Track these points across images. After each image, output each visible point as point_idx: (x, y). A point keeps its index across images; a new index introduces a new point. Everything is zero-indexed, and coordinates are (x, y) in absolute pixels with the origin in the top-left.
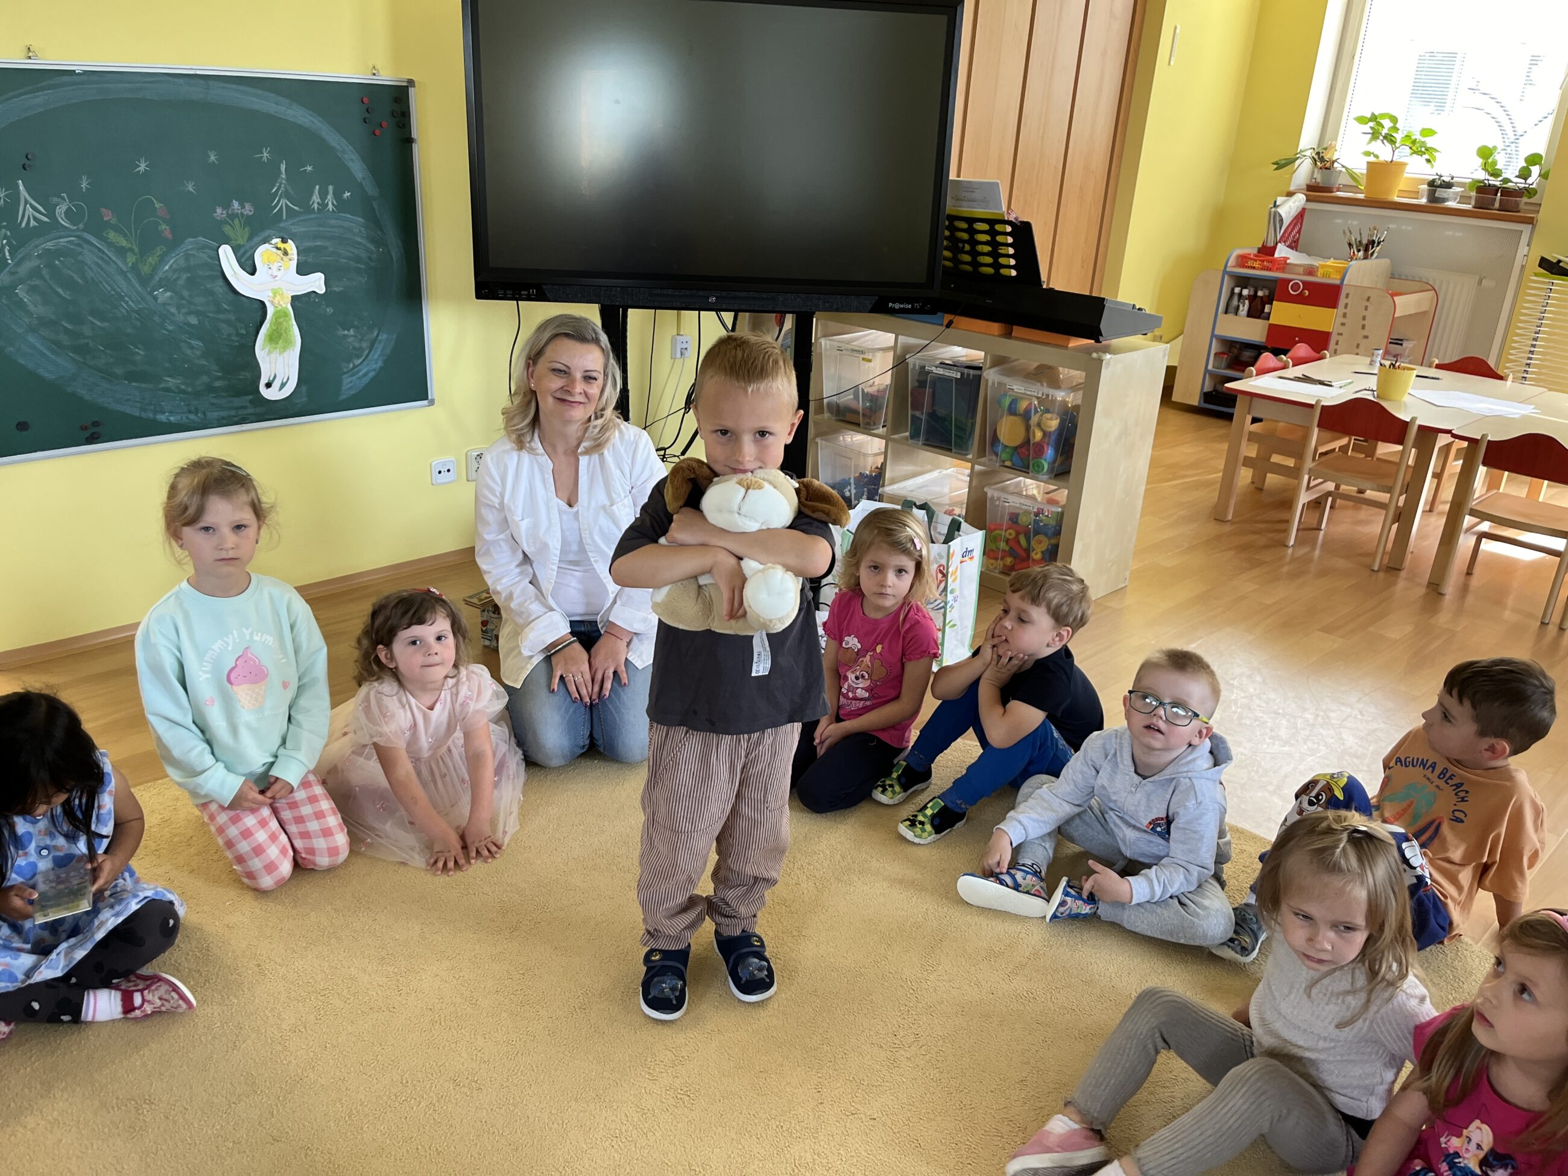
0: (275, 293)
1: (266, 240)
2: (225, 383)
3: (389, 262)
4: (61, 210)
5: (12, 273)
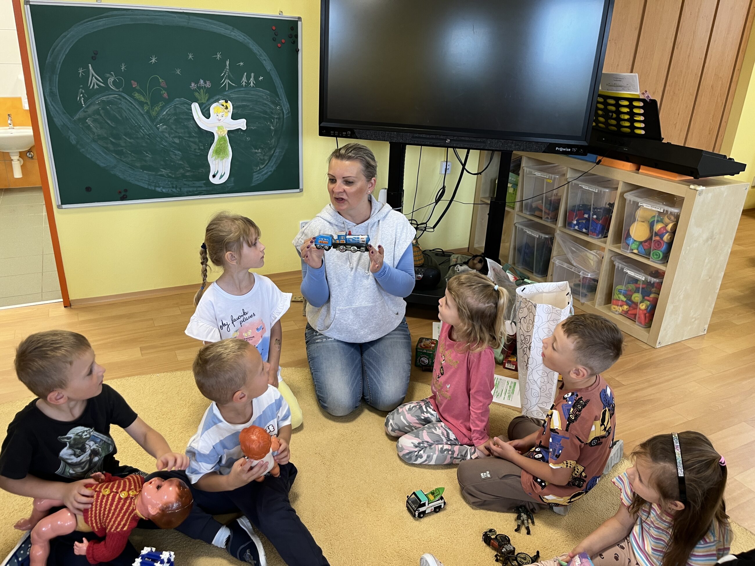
0: (218, 127)
1: (217, 101)
2: (192, 174)
3: (282, 115)
4: (111, 80)
5: (85, 112)
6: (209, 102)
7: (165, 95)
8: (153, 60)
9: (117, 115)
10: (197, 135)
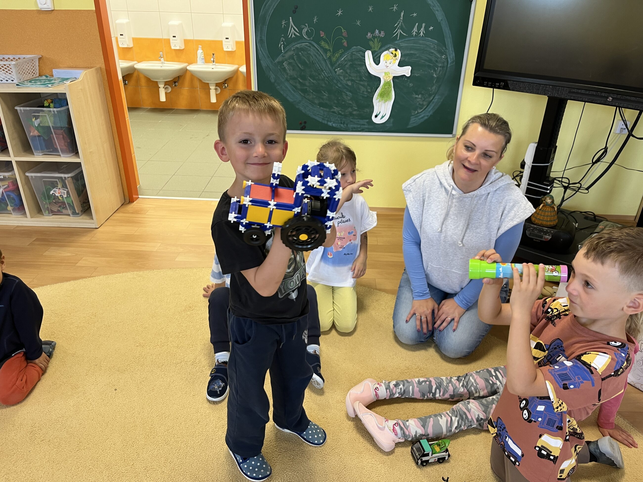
0: (385, 73)
1: (388, 49)
3: (446, 64)
4: (305, 30)
5: (283, 56)
6: (381, 50)
7: (345, 44)
8: (339, 14)
9: (306, 60)
10: (366, 79)
